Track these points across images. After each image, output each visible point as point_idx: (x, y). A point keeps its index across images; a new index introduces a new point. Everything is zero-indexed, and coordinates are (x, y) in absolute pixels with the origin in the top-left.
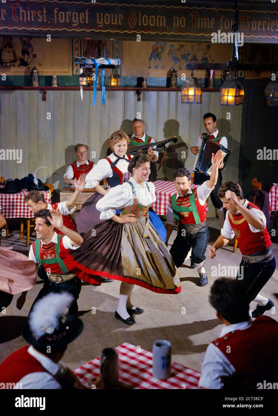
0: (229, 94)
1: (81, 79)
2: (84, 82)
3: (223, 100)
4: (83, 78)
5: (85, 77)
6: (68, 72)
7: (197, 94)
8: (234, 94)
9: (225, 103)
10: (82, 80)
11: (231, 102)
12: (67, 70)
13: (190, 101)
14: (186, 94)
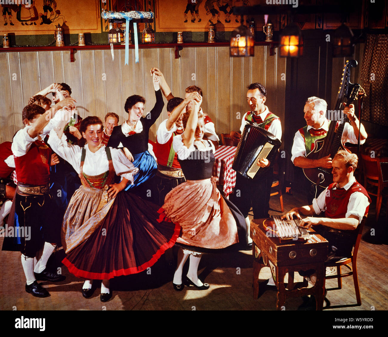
0: (291, 43)
1: (110, 35)
2: (114, 38)
3: (283, 50)
4: (112, 35)
5: (114, 33)
6: (97, 29)
7: (249, 45)
8: (297, 43)
9: (286, 54)
10: (112, 37)
11: (294, 53)
12: (96, 28)
13: (240, 54)
14: (236, 45)
